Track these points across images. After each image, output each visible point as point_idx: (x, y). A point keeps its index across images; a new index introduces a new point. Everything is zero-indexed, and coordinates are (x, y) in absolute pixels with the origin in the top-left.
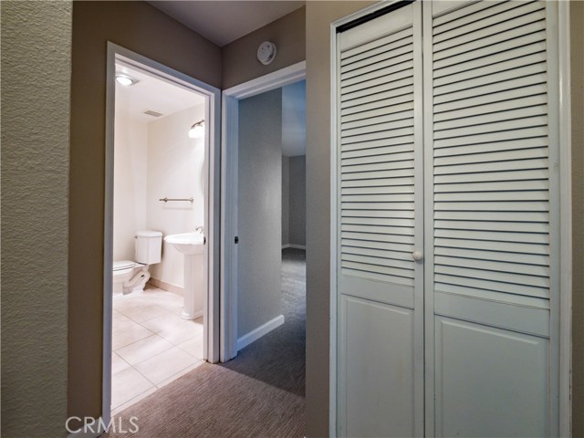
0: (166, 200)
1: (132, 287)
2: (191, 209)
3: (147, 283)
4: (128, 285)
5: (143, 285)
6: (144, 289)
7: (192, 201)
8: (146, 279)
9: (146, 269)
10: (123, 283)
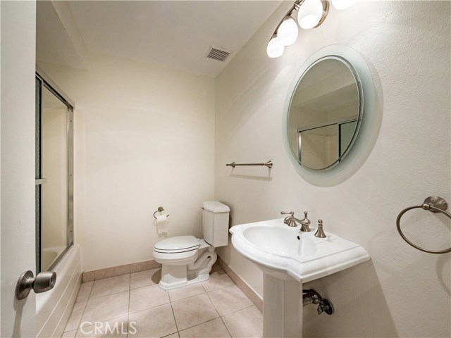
0: (233, 165)
1: (198, 270)
2: (269, 179)
3: (213, 266)
4: (192, 268)
5: (209, 269)
6: (210, 274)
7: (270, 165)
8: (213, 261)
9: (212, 250)
10: (187, 266)
